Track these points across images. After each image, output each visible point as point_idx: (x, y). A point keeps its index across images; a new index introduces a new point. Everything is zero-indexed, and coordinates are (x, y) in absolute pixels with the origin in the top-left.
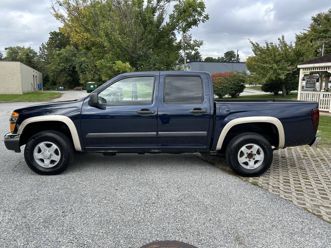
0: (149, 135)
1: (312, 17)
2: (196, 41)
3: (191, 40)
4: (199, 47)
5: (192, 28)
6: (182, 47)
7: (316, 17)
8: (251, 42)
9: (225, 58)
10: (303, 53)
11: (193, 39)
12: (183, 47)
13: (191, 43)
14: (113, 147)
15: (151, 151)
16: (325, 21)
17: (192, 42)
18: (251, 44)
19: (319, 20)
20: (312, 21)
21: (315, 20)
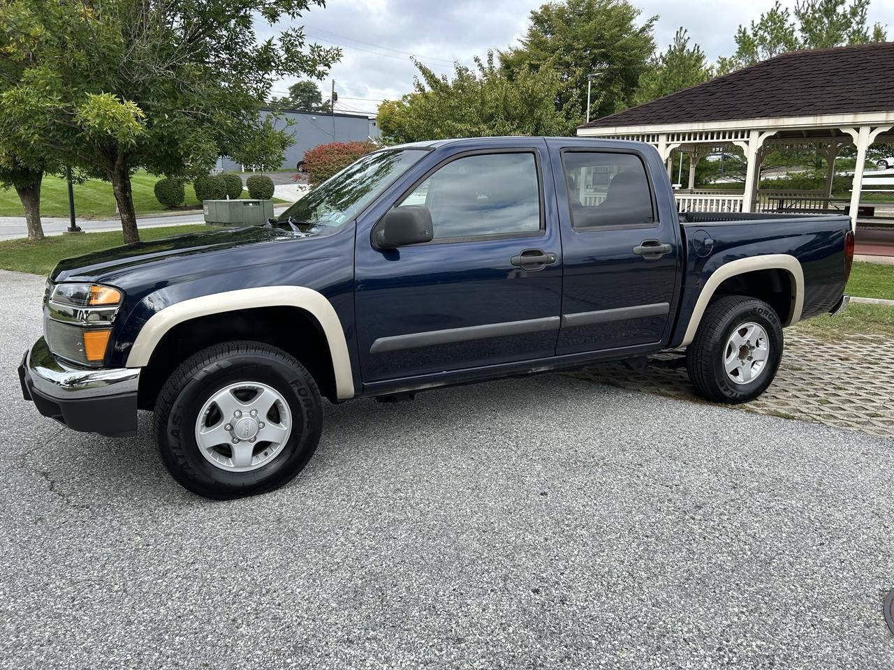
0: (544, 326)
1: (532, 12)
2: (318, 47)
3: (302, 43)
4: (329, 67)
5: (308, 9)
6: (273, 64)
7: (539, 13)
8: (416, 65)
9: (291, 99)
10: (541, 100)
11: (308, 42)
12: (275, 63)
13: (303, 54)
14: (444, 372)
15: (530, 372)
16: (560, 23)
17: (305, 51)
18: (417, 69)
19: (546, 21)
20: (532, 23)
21: (538, 19)
